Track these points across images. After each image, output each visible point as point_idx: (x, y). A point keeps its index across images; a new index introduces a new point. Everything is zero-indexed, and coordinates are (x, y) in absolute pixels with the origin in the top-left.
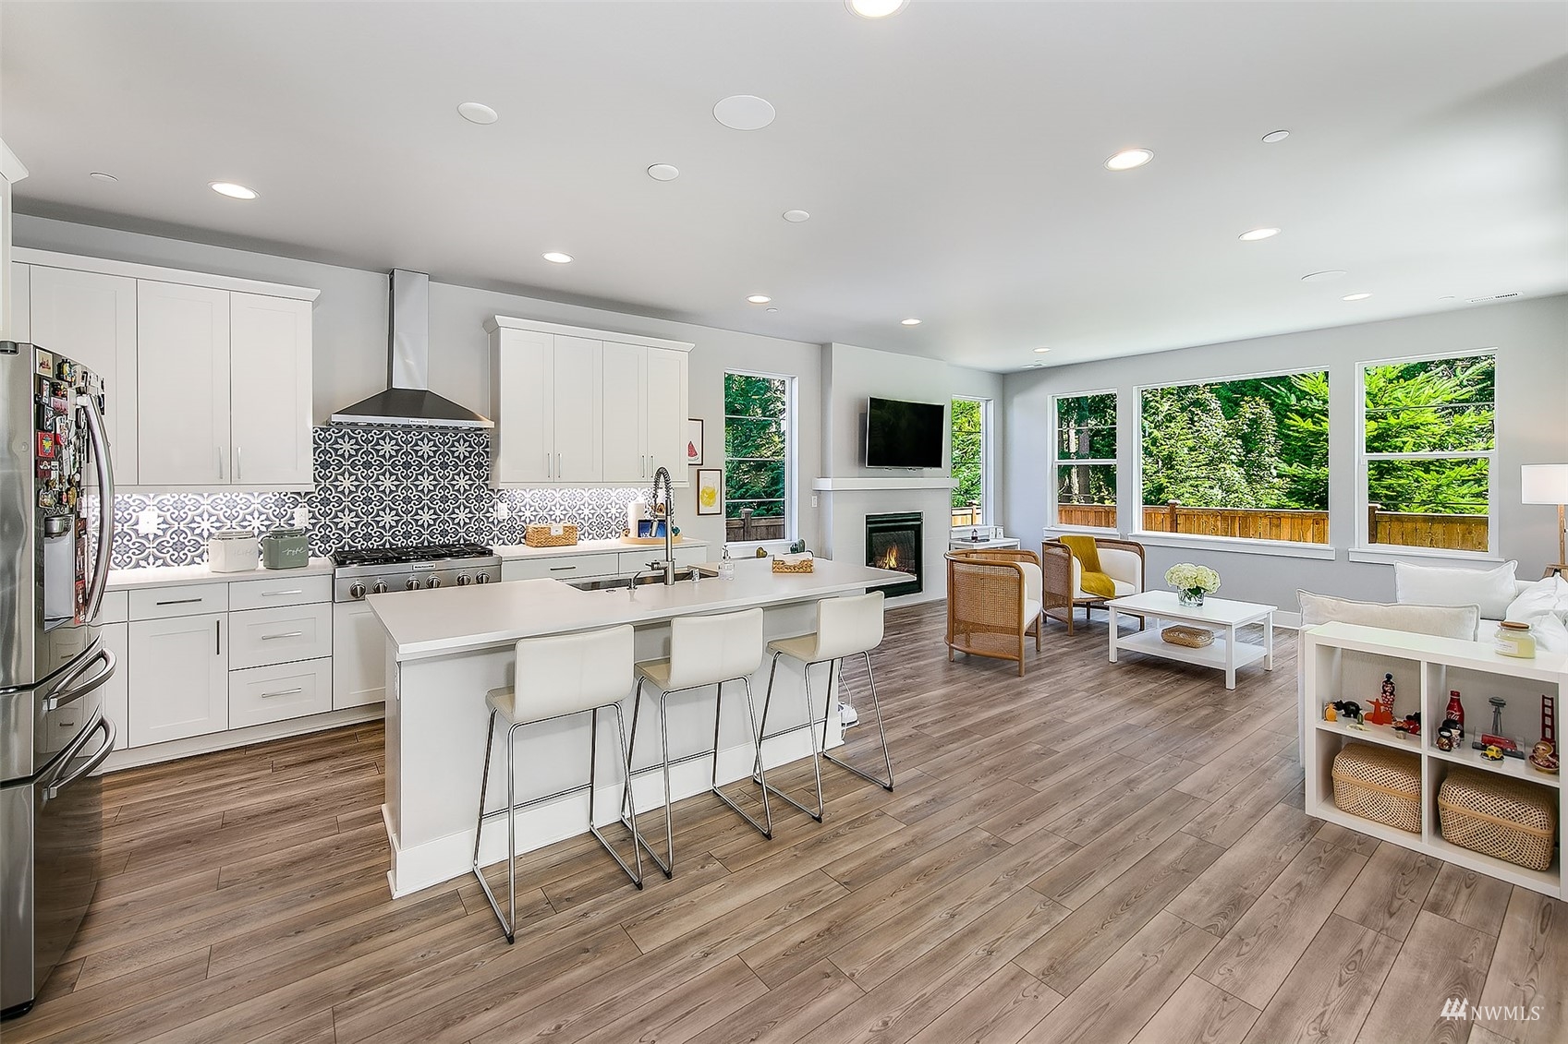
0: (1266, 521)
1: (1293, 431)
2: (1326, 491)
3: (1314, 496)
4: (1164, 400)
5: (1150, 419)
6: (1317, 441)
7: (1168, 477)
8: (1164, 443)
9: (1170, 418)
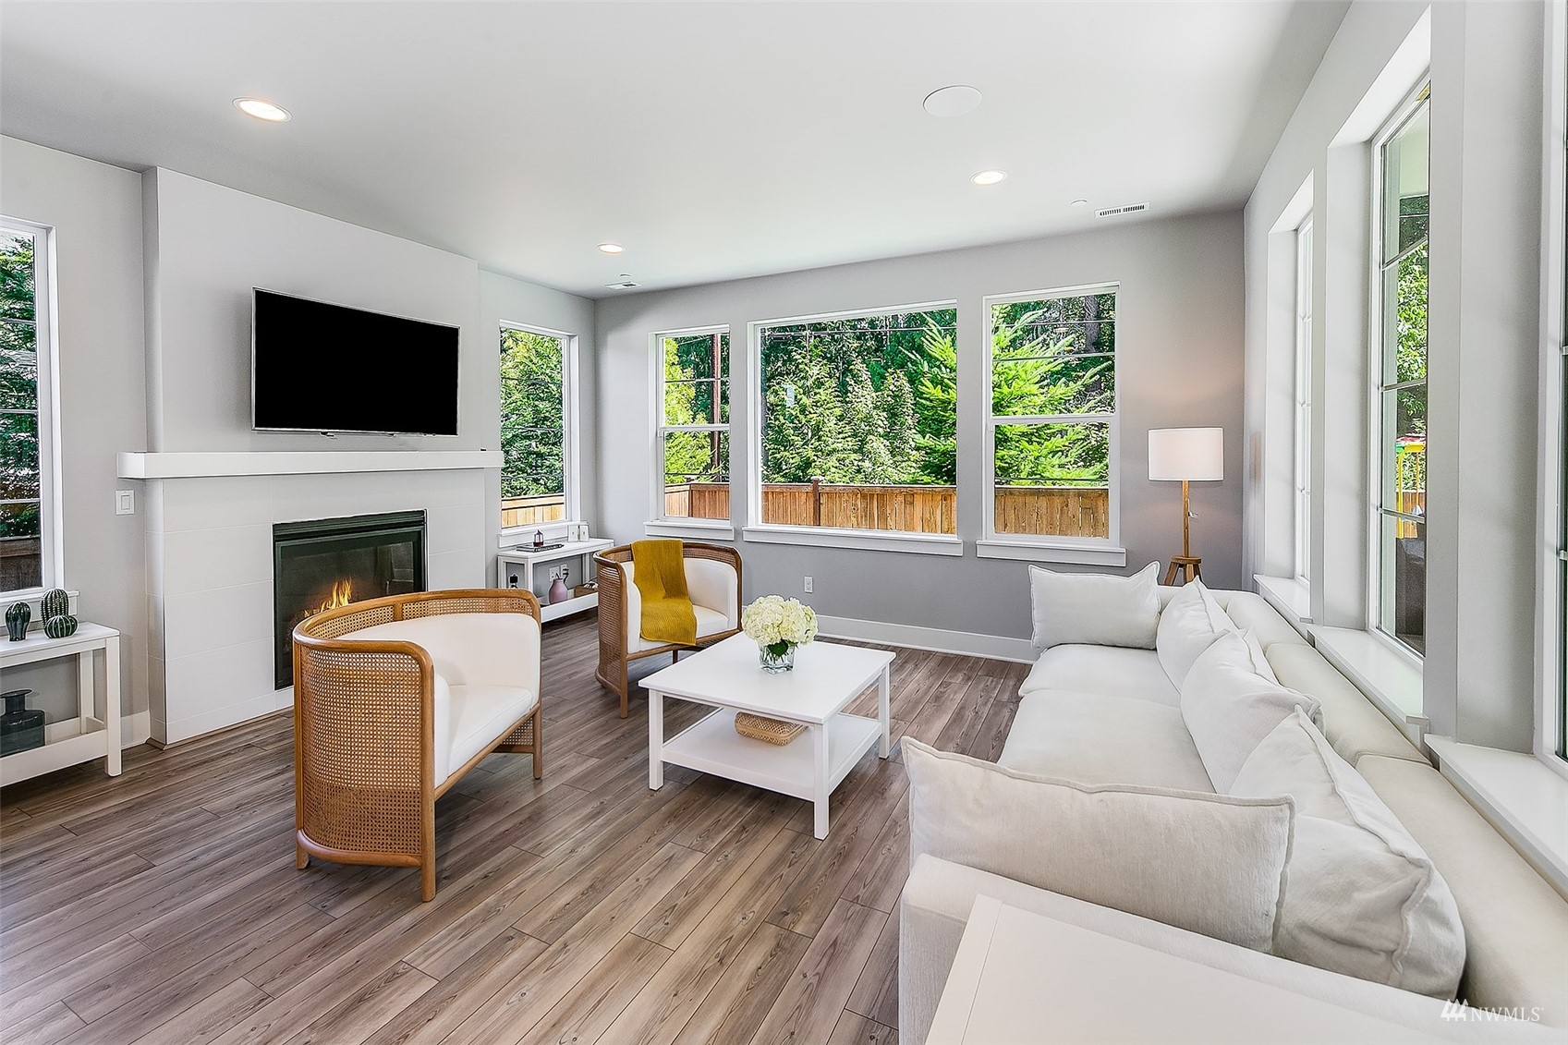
0: (901, 498)
1: (926, 399)
2: (954, 463)
3: (944, 468)
4: (813, 363)
5: (800, 384)
6: (945, 410)
7: (816, 449)
8: (812, 411)
9: (819, 384)
